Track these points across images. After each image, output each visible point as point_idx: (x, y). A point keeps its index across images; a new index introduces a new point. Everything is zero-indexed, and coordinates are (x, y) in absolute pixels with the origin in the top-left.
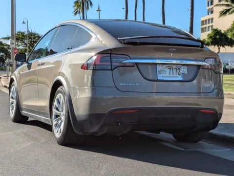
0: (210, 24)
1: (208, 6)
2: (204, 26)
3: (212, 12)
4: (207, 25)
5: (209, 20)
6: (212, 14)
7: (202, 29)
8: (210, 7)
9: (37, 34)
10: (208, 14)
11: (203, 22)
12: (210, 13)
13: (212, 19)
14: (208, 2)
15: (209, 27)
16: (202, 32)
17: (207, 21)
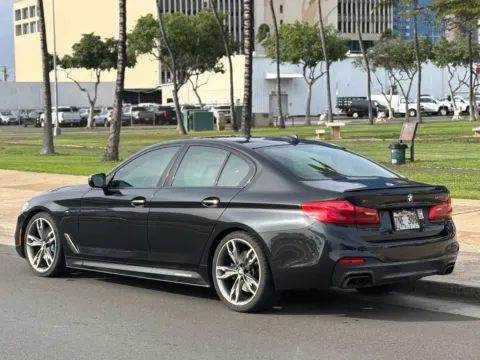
0: (36, 18)
2: (22, 22)
4: (30, 20)
5: (32, 8)
7: (19, 27)
11: (18, 12)
15: (33, 23)
16: (19, 33)
17: (29, 12)
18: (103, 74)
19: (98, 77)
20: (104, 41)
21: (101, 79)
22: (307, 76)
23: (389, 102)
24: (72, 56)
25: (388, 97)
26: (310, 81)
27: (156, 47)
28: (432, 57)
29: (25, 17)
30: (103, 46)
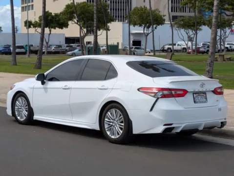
0: (31, 4)
2: (24, 5)
18: (52, 30)
19: (50, 31)
20: (53, 14)
21: (52, 33)
22: (145, 32)
23: (187, 45)
24: (38, 21)
25: (186, 42)
26: (146, 34)
27: (75, 18)
28: (204, 24)
29: (26, 3)
30: (53, 17)
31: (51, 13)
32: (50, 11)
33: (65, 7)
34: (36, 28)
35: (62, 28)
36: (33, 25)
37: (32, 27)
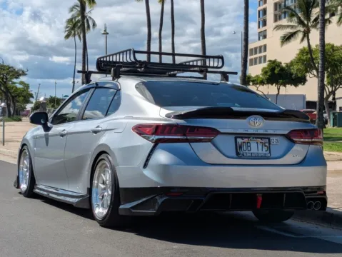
0: (263, 54)
1: (259, 27)
2: (253, 56)
3: (265, 37)
4: (258, 55)
5: (260, 47)
6: (265, 40)
7: (251, 60)
8: (262, 29)
9: (12, 67)
10: (259, 39)
11: (251, 50)
12: (261, 38)
13: (265, 46)
14: (259, 22)
15: (260, 58)
16: (251, 65)
17: (258, 50)
18: (282, 88)
19: (279, 89)
20: (284, 65)
24: (261, 76)
29: (256, 53)
30: (282, 69)
31: (281, 63)
32: (279, 60)
33: (298, 52)
34: (258, 86)
35: (296, 85)
36: (253, 81)
37: (251, 83)
